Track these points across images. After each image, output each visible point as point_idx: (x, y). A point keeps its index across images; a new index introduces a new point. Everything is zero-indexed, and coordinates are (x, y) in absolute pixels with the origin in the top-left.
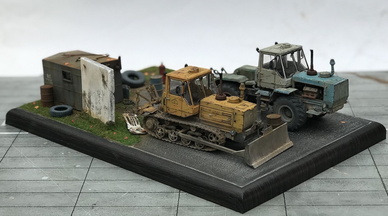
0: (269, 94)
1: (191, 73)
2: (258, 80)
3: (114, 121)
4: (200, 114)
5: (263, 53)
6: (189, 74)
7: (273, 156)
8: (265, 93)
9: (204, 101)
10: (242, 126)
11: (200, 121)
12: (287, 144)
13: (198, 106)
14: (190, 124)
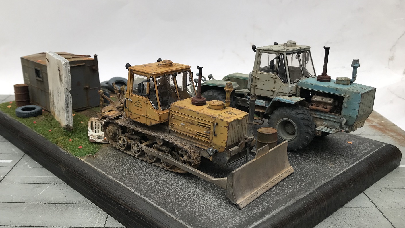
0: (265, 104)
1: (162, 67)
2: (251, 86)
3: (71, 125)
4: (170, 123)
5: (262, 51)
6: (158, 68)
7: (268, 188)
8: (260, 102)
9: (175, 105)
10: (225, 142)
11: (169, 132)
12: (285, 170)
13: (167, 111)
14: (156, 135)
